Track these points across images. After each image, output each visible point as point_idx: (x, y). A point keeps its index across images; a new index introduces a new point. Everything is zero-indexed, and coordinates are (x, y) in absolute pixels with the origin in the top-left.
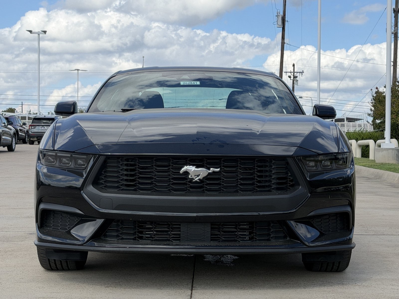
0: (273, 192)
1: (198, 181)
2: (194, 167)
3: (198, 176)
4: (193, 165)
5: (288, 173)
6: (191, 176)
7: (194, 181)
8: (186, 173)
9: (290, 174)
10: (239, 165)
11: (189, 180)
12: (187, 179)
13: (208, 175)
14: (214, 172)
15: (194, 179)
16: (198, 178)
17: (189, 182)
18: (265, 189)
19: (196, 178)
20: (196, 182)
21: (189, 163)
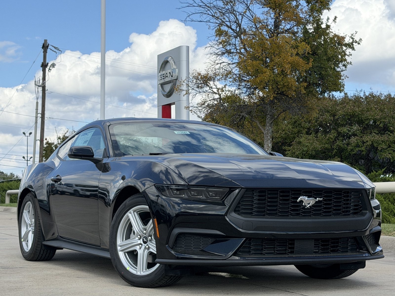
0: (350, 215)
1: (309, 207)
2: (307, 197)
3: (309, 204)
4: (306, 196)
5: (359, 202)
6: (305, 204)
7: (306, 207)
8: (301, 201)
9: (360, 202)
10: (333, 195)
11: (302, 207)
12: (300, 206)
13: (315, 203)
14: (319, 201)
15: (306, 206)
16: (309, 205)
17: (302, 208)
18: (346, 213)
19: (308, 205)
20: (308, 208)
21: (303, 194)
